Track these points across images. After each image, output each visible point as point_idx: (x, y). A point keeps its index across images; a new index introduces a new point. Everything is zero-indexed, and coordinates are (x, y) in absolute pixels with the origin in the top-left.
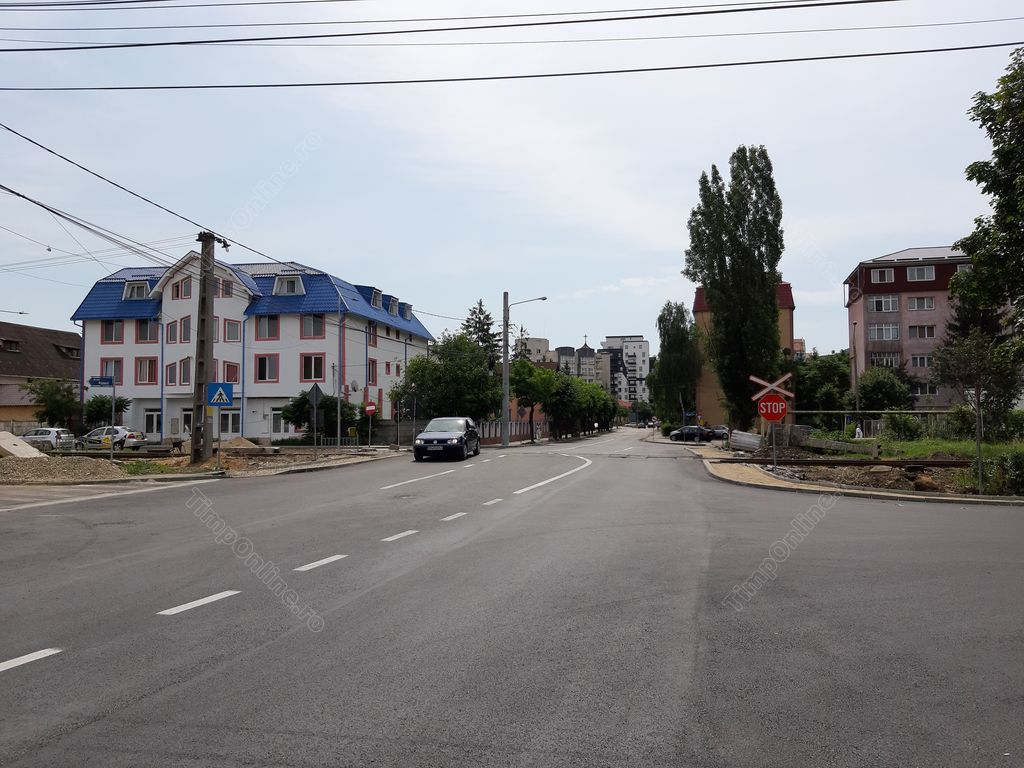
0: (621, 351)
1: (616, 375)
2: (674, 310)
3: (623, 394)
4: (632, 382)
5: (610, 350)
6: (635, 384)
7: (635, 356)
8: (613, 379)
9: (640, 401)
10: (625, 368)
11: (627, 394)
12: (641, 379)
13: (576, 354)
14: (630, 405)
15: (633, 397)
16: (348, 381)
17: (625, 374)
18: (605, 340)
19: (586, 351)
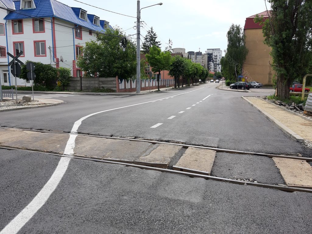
0: (212, 54)
1: (210, 63)
2: (235, 28)
3: (212, 69)
4: (215, 65)
5: (208, 54)
6: (216, 66)
7: (217, 56)
8: (208, 64)
9: (217, 72)
10: (213, 60)
11: (214, 69)
12: (218, 64)
13: (195, 54)
14: (214, 73)
15: (215, 70)
16: (58, 56)
17: (213, 62)
18: (207, 50)
19: (199, 53)
